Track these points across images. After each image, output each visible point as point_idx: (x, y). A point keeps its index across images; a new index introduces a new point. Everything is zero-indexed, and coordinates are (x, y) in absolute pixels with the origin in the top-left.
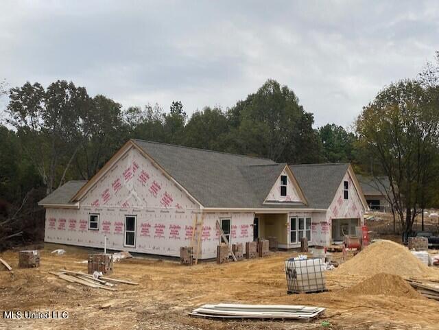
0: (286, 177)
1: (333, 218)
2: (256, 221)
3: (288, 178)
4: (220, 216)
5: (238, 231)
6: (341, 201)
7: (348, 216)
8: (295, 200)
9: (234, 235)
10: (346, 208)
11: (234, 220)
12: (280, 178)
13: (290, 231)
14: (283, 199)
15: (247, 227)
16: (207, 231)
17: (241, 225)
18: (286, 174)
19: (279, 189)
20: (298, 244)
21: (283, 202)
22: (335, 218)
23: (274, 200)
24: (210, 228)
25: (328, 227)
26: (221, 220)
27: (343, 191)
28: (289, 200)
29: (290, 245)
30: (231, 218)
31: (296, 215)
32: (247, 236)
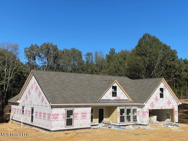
0: (116, 86)
1: (150, 109)
2: (92, 110)
3: (118, 87)
4: (65, 109)
5: (79, 116)
6: (158, 99)
7: (164, 108)
8: (124, 99)
9: (76, 118)
10: (161, 103)
11: (76, 110)
12: (112, 87)
13: (120, 116)
14: (114, 98)
15: (86, 113)
16: (56, 116)
17: (82, 113)
18: (116, 85)
19: (111, 93)
20: (126, 123)
21: (114, 100)
22: (152, 109)
23: (107, 99)
24: (58, 115)
25: (146, 114)
26: (66, 110)
27: (159, 93)
28: (119, 99)
29: (119, 123)
30: (74, 109)
31: (124, 107)
32: (86, 119)
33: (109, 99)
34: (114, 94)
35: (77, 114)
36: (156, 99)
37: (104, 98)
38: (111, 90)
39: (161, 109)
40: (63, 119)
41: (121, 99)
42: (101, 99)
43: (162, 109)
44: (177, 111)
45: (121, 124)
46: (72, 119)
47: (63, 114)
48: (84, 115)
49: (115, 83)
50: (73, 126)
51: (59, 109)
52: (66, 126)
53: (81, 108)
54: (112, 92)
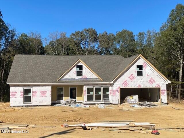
0: (82, 66)
1: (121, 87)
4: (23, 87)
5: (38, 94)
6: (133, 77)
7: (143, 87)
8: (91, 78)
9: (35, 96)
10: (139, 81)
11: (34, 89)
12: (76, 67)
13: (87, 94)
14: (80, 77)
15: (46, 92)
16: (14, 94)
17: (41, 91)
18: (82, 64)
19: (75, 72)
20: (94, 101)
21: (79, 79)
22: (125, 87)
23: (70, 78)
24: (16, 92)
25: (117, 93)
26: (24, 89)
27: (135, 71)
28: (85, 78)
29: (86, 102)
30: (32, 88)
31: (93, 86)
32: (46, 96)
33: (73, 78)
34: (79, 73)
35: (36, 92)
36: (131, 77)
37: (67, 77)
38: (75, 69)
39: (138, 87)
40: (22, 96)
41: (88, 78)
42: (64, 78)
43: (140, 87)
44: (164, 90)
45: (87, 103)
46: (31, 96)
47: (21, 92)
48: (43, 94)
49: (80, 63)
50: (31, 102)
51: (17, 88)
52: (24, 103)
53: (40, 87)
54: (77, 71)
